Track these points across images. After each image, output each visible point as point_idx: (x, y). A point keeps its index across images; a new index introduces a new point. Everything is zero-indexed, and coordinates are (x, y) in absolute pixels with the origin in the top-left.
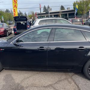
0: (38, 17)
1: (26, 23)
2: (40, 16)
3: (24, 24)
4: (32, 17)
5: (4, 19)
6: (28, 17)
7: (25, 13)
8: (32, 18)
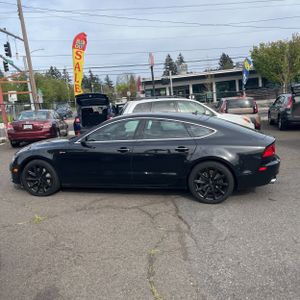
0: (143, 92)
1: (105, 111)
2: (151, 87)
3: (101, 112)
4: (127, 89)
5: (44, 98)
6: (116, 90)
7: (107, 79)
8: (129, 93)
